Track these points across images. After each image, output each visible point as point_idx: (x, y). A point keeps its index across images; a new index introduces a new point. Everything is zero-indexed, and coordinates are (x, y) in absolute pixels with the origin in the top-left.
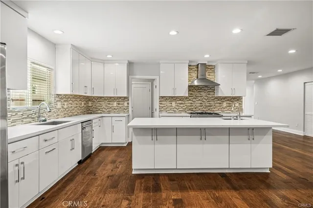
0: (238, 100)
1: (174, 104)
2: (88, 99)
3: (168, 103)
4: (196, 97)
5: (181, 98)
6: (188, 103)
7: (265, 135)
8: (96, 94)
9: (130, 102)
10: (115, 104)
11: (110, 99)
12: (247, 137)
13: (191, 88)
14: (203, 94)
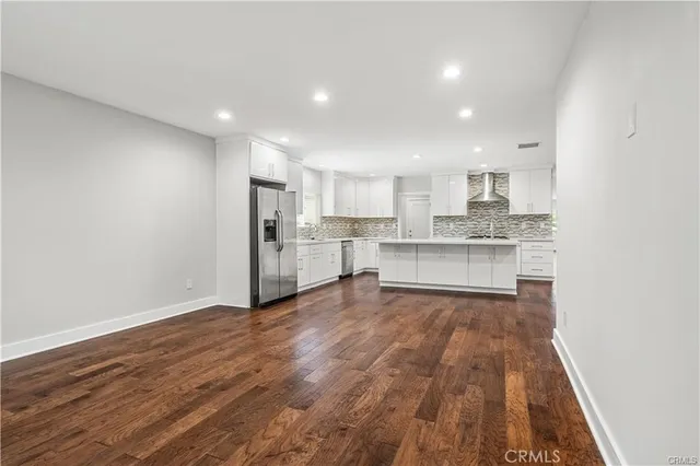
0: (544, 219)
1: (452, 225)
2: (355, 221)
3: (444, 225)
4: (482, 216)
5: (461, 218)
6: (470, 224)
7: (508, 254)
8: (361, 215)
9: (399, 224)
10: (382, 226)
11: (377, 220)
12: (487, 257)
13: (473, 205)
14: (491, 211)
